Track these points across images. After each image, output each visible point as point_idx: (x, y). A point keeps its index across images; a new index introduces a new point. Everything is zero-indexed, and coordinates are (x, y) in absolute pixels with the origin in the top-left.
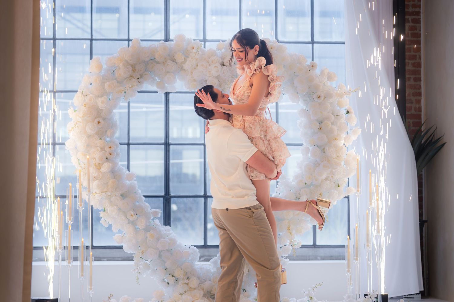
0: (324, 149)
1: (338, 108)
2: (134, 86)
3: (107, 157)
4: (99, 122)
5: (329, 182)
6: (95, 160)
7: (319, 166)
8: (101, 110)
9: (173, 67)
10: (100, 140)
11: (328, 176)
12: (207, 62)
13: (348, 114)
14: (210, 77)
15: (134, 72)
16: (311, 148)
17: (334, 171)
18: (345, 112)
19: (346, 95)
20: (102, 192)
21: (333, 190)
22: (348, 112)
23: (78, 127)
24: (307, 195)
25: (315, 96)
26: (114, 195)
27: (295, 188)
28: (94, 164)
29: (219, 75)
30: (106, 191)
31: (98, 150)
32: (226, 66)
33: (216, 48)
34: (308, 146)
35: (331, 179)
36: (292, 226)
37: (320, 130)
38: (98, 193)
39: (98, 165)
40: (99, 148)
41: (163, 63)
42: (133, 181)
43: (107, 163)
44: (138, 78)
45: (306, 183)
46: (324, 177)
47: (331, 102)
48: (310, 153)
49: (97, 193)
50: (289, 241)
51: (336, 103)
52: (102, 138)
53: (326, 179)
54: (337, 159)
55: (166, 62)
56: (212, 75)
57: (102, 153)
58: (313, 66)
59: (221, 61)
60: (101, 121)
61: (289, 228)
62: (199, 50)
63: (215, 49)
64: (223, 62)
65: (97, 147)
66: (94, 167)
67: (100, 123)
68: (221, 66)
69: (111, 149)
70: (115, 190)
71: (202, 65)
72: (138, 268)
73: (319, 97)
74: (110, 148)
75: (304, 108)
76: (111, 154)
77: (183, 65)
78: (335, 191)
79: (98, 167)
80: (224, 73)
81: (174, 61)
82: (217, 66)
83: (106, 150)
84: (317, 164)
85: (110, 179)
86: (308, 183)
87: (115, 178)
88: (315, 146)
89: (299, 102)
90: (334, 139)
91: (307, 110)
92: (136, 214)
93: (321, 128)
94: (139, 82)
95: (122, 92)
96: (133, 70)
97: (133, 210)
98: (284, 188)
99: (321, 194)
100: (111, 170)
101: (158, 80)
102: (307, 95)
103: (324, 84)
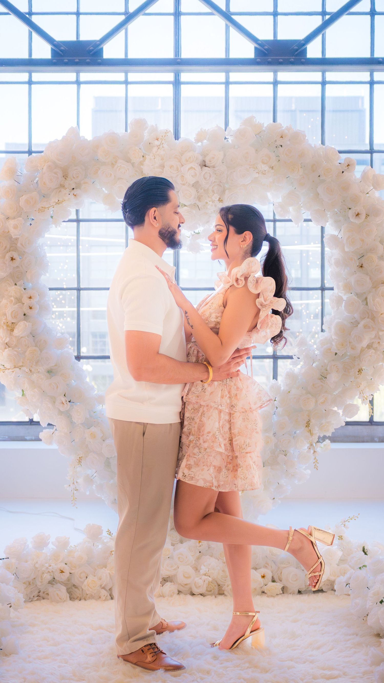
0: (366, 299)
2: (65, 200)
3: (26, 313)
4: (12, 259)
5: (374, 351)
6: (6, 317)
7: (357, 325)
8: (17, 239)
9: (127, 171)
10: (14, 287)
11: (373, 342)
12: (180, 161)
14: (184, 185)
15: (66, 179)
16: (345, 298)
17: (381, 333)
20: (15, 368)
21: (381, 364)
24: (337, 372)
25: (351, 213)
26: (37, 372)
27: (319, 360)
28: (4, 323)
29: (198, 182)
30: (22, 366)
31: (12, 301)
32: (209, 167)
33: (195, 140)
34: (341, 295)
35: (377, 347)
36: (313, 422)
37: (361, 268)
38: (9, 369)
39: (10, 325)
40: (12, 298)
41: (112, 164)
42: (66, 349)
43: (23, 321)
44: (73, 189)
45: (336, 354)
46: (365, 343)
47: (378, 223)
48: (343, 305)
49: (7, 369)
50: (309, 445)
52: (17, 284)
53: (369, 346)
55: (116, 162)
56: (187, 183)
57: (16, 306)
58: (348, 165)
59: (201, 158)
60: (15, 256)
61: (308, 425)
62: (163, 142)
63: (193, 140)
64: (204, 161)
65: (11, 296)
66: (5, 327)
67: (14, 259)
68: (200, 167)
69: (32, 299)
70: (34, 364)
71: (171, 167)
72: (75, 483)
73: (358, 215)
74: (30, 298)
75: (335, 233)
76: (31, 308)
77: (142, 167)
79: (11, 327)
80: (205, 179)
81: (128, 160)
82: (193, 167)
83: (23, 302)
84: (355, 324)
85: (28, 347)
86: (340, 354)
87: (36, 346)
88: (351, 293)
89: (328, 224)
90: (382, 283)
91: (340, 236)
92: (69, 402)
93: (361, 265)
94: (75, 195)
95: (44, 211)
96: (64, 177)
97: (65, 395)
98: (303, 360)
99: (360, 371)
100: (31, 333)
101: (107, 192)
102: (340, 212)
103: (367, 195)
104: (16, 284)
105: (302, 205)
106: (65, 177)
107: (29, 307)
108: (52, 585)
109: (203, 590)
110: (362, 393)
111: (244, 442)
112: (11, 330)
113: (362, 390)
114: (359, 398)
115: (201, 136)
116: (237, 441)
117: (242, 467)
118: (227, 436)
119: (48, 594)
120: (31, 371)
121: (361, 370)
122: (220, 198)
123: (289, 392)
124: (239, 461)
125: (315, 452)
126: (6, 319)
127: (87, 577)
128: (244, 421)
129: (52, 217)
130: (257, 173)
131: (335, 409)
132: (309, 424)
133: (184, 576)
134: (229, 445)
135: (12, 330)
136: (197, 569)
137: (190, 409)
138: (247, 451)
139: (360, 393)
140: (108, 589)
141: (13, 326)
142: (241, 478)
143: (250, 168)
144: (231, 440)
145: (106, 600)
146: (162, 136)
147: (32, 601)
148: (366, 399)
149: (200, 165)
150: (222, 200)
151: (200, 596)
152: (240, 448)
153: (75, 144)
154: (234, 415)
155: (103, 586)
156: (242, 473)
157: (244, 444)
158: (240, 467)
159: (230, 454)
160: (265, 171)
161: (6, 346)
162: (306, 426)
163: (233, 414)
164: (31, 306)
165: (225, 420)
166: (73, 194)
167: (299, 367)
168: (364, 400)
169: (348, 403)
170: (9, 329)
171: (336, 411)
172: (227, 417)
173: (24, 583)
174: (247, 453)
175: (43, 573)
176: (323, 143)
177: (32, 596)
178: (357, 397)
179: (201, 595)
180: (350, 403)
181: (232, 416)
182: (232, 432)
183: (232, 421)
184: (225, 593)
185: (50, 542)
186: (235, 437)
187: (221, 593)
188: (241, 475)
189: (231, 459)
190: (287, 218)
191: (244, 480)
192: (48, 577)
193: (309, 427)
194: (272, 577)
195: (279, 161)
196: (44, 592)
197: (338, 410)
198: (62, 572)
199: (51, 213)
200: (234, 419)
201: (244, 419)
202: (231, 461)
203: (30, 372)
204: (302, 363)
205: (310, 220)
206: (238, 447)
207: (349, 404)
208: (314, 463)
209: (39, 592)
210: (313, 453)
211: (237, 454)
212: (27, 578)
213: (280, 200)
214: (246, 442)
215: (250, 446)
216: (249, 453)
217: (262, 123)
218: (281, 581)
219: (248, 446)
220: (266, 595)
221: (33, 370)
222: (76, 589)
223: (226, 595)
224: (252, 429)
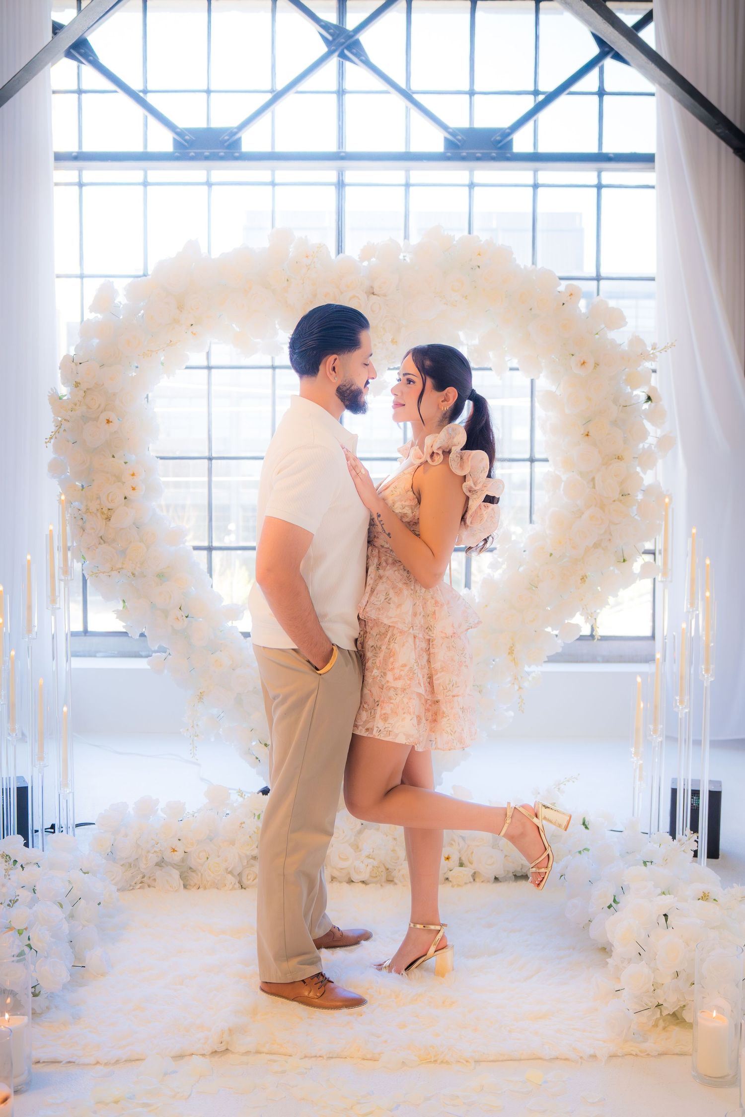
0: (593, 479)
1: (629, 389)
2: (180, 341)
3: (127, 496)
4: (108, 421)
5: (604, 551)
6: (99, 500)
7: (581, 516)
8: (114, 394)
9: (265, 300)
10: (111, 460)
13: (650, 402)
15: (181, 311)
16: (564, 477)
17: (613, 527)
18: (644, 397)
19: (644, 359)
20: (112, 570)
21: (612, 568)
22: (649, 399)
23: (65, 430)
24: (552, 579)
25: (574, 361)
26: (143, 576)
28: (98, 510)
31: (107, 479)
32: (379, 296)
34: (558, 472)
35: (607, 546)
36: (519, 647)
37: (587, 437)
38: (104, 573)
39: (104, 511)
40: (108, 475)
41: (245, 291)
42: (182, 546)
43: (124, 507)
44: (192, 325)
45: (551, 555)
46: (591, 540)
47: (611, 375)
48: (562, 488)
49: (101, 572)
51: (624, 378)
52: (115, 455)
53: (596, 545)
54: (620, 501)
55: (251, 289)
57: (114, 486)
58: (571, 294)
59: (366, 284)
60: (112, 416)
61: (511, 652)
62: (315, 260)
63: (358, 258)
64: (373, 289)
65: (106, 472)
66: (99, 514)
68: (366, 297)
69: (135, 477)
71: (328, 296)
72: (195, 726)
73: (583, 363)
74: (133, 475)
75: (553, 388)
76: (134, 489)
77: (286, 295)
78: (616, 571)
79: (107, 515)
80: (374, 312)
81: (268, 286)
82: (358, 296)
83: (123, 480)
84: (578, 514)
85: (129, 541)
86: (556, 554)
87: (140, 540)
88: (573, 472)
89: (542, 375)
90: (616, 458)
91: (558, 393)
92: (187, 617)
93: (587, 433)
94: (195, 334)
95: (151, 356)
96: (178, 308)
97: (180, 608)
98: (506, 563)
99: (583, 578)
100: (134, 524)
101: (238, 330)
102: (559, 360)
103: (597, 336)
104: (113, 457)
105: (506, 349)
106: (180, 308)
107: (132, 487)
108: (160, 868)
109: (365, 876)
110: (585, 609)
111: (450, 681)
112: (106, 519)
113: (585, 605)
114: (581, 614)
115: (367, 253)
116: (440, 679)
117: (449, 716)
118: (426, 671)
119: (155, 880)
120: (133, 574)
121: (585, 578)
122: (394, 339)
123: (486, 606)
124: (444, 707)
125: (520, 688)
126: (100, 504)
127: (208, 858)
128: (449, 651)
129: (162, 364)
130: (445, 304)
131: (549, 629)
132: (513, 650)
133: (340, 857)
134: (428, 685)
135: (108, 519)
136: (357, 848)
137: (375, 634)
138: (454, 693)
139: (583, 609)
140: (236, 874)
141: (109, 514)
142: (447, 733)
143: (435, 297)
144: (430, 678)
145: (233, 889)
146: (314, 252)
147: (133, 889)
148: (591, 617)
149: (366, 293)
150: (396, 342)
151: (360, 884)
152: (444, 689)
153: (194, 264)
154: (434, 643)
155: (229, 870)
156: (448, 725)
157: (449, 684)
158: (445, 717)
159: (429, 697)
160: (456, 301)
161: (100, 540)
162: (509, 653)
163: (432, 642)
164: (134, 487)
165: (422, 649)
166: (192, 332)
167: (500, 571)
168: (588, 618)
169: (566, 621)
170: (105, 517)
171: (549, 633)
172: (424, 645)
173: (122, 866)
174: (454, 696)
175: (148, 852)
176: (534, 263)
177: (133, 884)
178: (578, 614)
179: (363, 882)
180: (569, 621)
181: (431, 644)
182: (432, 666)
183: (432, 650)
184: (396, 881)
185: (158, 809)
186: (437, 674)
187: (390, 881)
188: (447, 727)
189: (430, 705)
190: (486, 366)
191: (452, 735)
192: (154, 858)
193: (513, 653)
194: (460, 859)
195: (475, 287)
196: (150, 877)
197: (552, 631)
198: (174, 850)
199: (162, 358)
200: (434, 648)
201: (448, 648)
202: (430, 708)
203: (132, 577)
204: (504, 566)
205: (517, 369)
206: (442, 688)
207: (568, 623)
208: (519, 703)
209: (143, 877)
210: (518, 690)
211: (440, 697)
212: (126, 858)
213: (476, 342)
214: (452, 681)
215: (458, 687)
216: (457, 696)
217: (452, 235)
218: (471, 863)
219: (455, 685)
220: (451, 884)
221: (137, 573)
222: (193, 874)
223: (396, 884)
224: (461, 662)
